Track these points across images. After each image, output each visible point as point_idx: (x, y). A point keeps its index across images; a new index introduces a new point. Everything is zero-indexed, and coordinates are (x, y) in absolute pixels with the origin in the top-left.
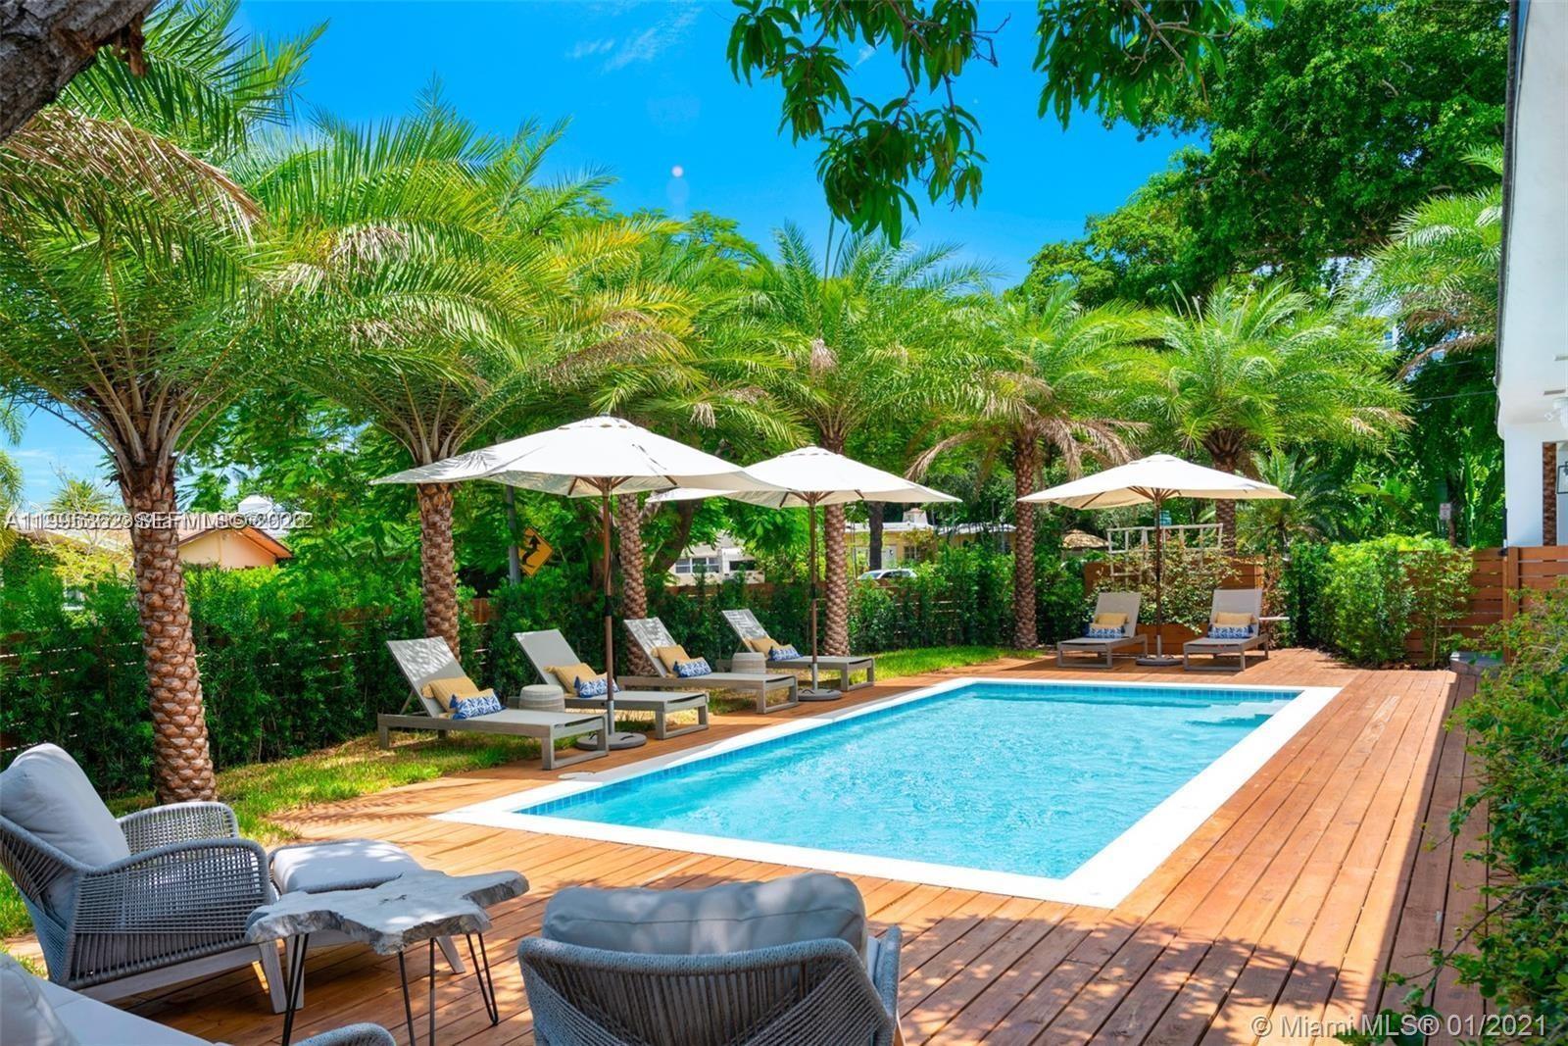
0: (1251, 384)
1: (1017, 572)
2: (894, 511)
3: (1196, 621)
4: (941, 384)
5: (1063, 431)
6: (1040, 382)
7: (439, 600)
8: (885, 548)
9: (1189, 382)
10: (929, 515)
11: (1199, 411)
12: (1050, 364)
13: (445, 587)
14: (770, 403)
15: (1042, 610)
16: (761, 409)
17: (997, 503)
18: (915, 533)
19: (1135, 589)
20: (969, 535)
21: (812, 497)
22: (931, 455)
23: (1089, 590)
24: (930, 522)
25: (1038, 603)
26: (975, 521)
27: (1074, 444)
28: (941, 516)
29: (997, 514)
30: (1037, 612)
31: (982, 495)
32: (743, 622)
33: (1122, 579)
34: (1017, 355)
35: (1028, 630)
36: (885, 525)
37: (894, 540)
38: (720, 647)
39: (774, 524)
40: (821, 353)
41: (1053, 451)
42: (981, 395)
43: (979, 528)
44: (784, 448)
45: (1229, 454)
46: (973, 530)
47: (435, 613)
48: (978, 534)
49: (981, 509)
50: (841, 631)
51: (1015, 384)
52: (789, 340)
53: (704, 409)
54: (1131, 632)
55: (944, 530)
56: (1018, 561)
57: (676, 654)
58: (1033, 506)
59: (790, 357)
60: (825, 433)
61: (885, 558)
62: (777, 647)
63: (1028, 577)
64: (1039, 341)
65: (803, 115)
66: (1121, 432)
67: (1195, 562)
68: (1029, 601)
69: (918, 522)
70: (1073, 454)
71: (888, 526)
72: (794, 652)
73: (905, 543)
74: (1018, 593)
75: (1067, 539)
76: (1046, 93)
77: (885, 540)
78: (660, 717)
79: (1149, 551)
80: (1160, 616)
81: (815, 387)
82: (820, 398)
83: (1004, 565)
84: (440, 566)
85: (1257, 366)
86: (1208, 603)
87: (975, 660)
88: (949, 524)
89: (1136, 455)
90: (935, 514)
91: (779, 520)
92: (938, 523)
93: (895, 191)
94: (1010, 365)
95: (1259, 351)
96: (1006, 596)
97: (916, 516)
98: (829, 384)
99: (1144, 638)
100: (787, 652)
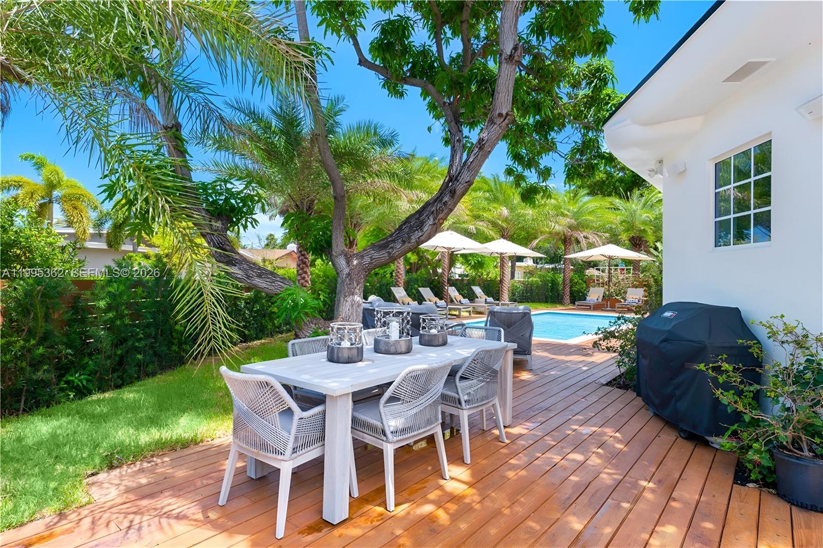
0: (644, 223)
1: (564, 280)
2: (520, 259)
3: (623, 298)
4: (541, 220)
5: (580, 236)
6: (573, 221)
7: (399, 278)
8: (516, 272)
9: (624, 221)
10: (533, 260)
11: (627, 230)
12: (576, 215)
13: (401, 274)
14: (490, 227)
15: (572, 293)
16: (487, 228)
17: (560, 257)
18: (528, 267)
19: (603, 287)
20: (549, 268)
21: (501, 254)
22: (537, 241)
23: (588, 287)
24: (534, 263)
25: (571, 291)
26: (551, 263)
27: (584, 239)
28: (538, 261)
29: (560, 261)
30: (570, 294)
31: (555, 254)
32: (477, 290)
33: (599, 284)
34: (566, 212)
35: (567, 299)
36: (517, 263)
37: (520, 269)
38: (472, 297)
39: (478, 261)
40: (505, 211)
41: (578, 242)
42: (553, 225)
43: (553, 266)
44: (493, 239)
45: (638, 244)
46: (551, 266)
47: (398, 281)
48: (553, 268)
49: (554, 258)
50: (506, 296)
51: (565, 221)
52: (494, 208)
53: (472, 228)
54: (600, 300)
55: (539, 266)
56: (564, 276)
57: (460, 298)
58: (570, 259)
59: (495, 213)
60: (505, 235)
61: (516, 275)
62: (487, 298)
63: (568, 282)
64: (574, 208)
65: (518, 185)
66: (600, 237)
67: (623, 279)
68: (568, 290)
69: (530, 263)
70: (584, 243)
71: (518, 264)
72: (493, 300)
73: (524, 271)
74: (564, 287)
75: (587, 271)
76: (566, 178)
77: (516, 269)
78: (460, 313)
79: (607, 274)
80: (610, 296)
81: (503, 221)
82: (504, 225)
83: (560, 278)
84: (400, 269)
85: (647, 216)
86: (625, 292)
87: (549, 306)
88: (542, 264)
89: (604, 244)
90: (536, 260)
91: (480, 259)
92: (537, 263)
93: (534, 198)
94: (563, 215)
95: (647, 213)
96: (561, 288)
97: (529, 260)
98: (506, 220)
99: (605, 302)
100: (490, 299)
